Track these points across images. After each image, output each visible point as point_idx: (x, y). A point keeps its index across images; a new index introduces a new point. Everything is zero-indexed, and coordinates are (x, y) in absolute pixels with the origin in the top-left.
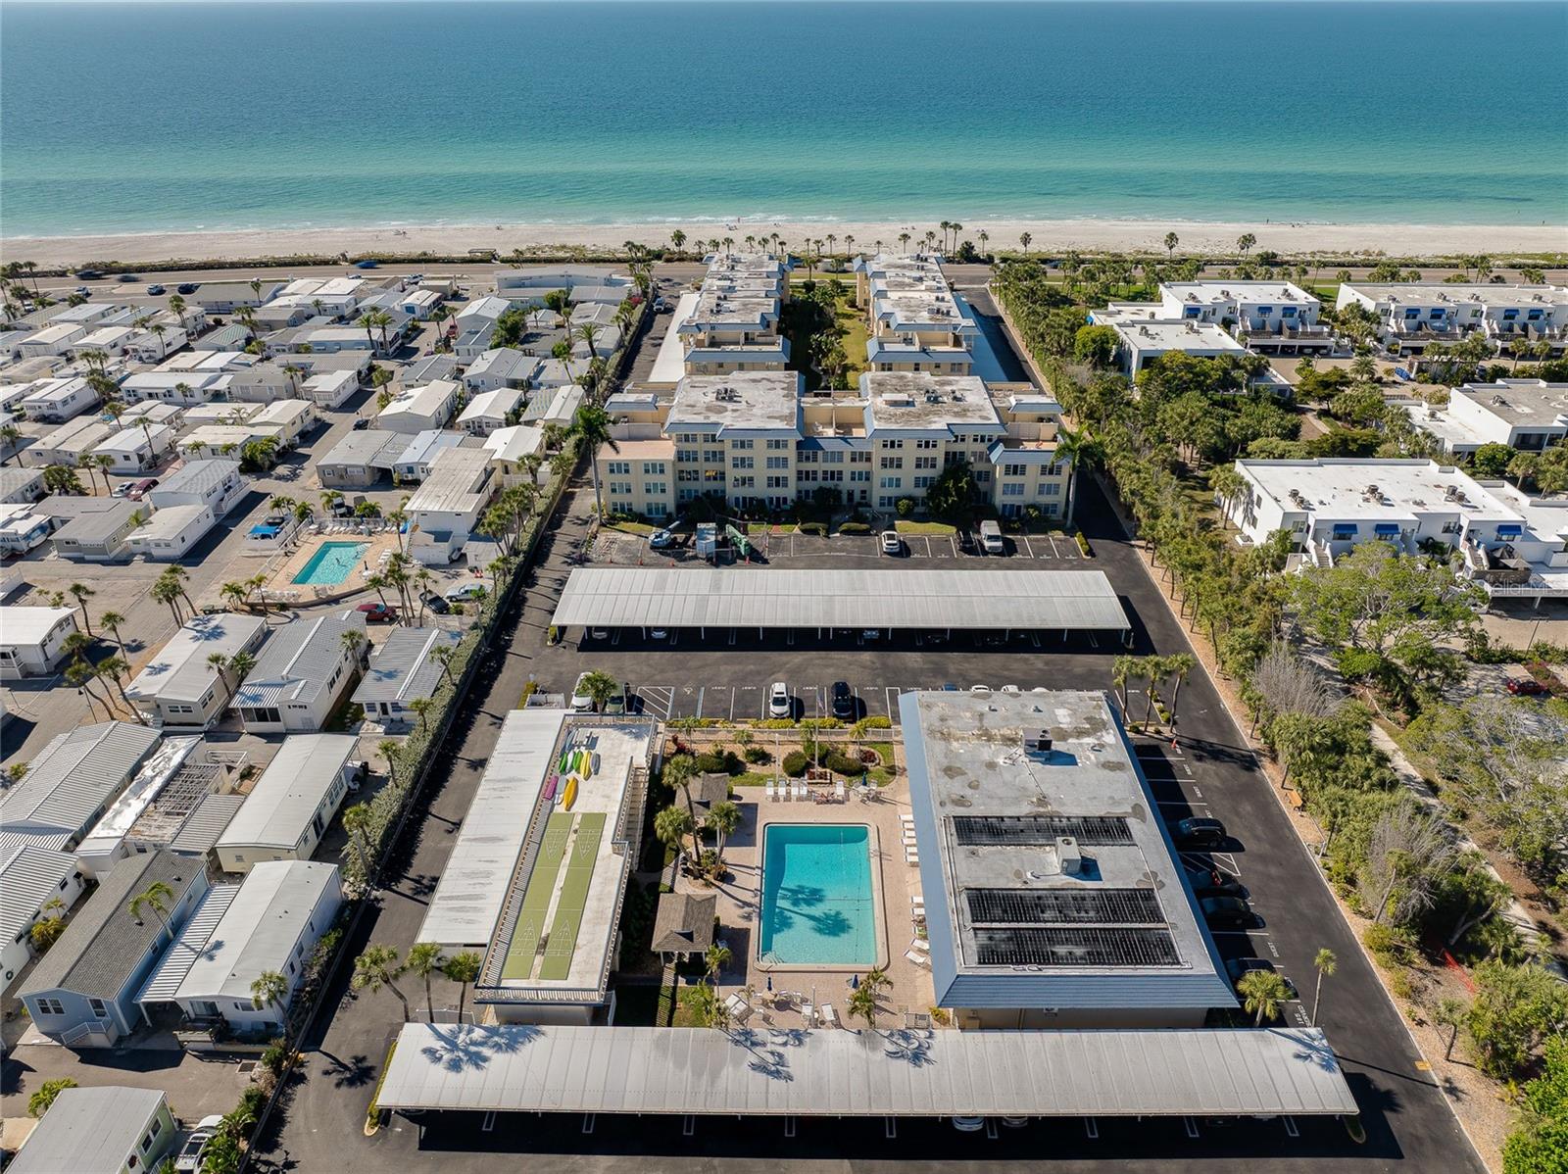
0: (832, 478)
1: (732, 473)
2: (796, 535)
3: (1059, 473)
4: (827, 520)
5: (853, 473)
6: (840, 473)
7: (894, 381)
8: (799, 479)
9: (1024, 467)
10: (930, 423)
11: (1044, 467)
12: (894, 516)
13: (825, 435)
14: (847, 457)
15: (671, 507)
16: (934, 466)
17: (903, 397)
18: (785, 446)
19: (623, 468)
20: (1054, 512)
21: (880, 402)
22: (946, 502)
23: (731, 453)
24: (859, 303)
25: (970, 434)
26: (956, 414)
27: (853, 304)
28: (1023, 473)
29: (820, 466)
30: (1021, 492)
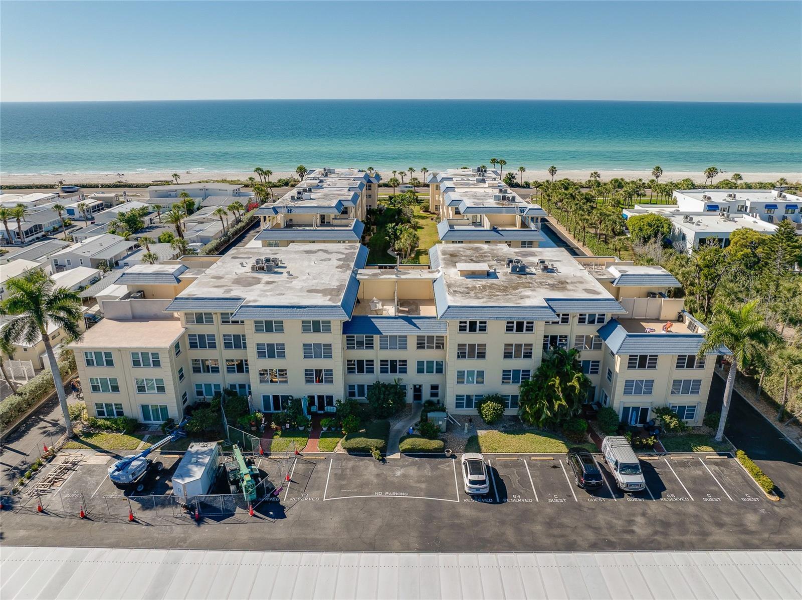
0: (394, 370)
1: (256, 365)
2: (338, 457)
3: (701, 365)
4: (383, 433)
5: (420, 363)
6: (404, 362)
7: (469, 253)
8: (350, 370)
9: (654, 358)
10: (522, 298)
11: (681, 358)
12: (476, 422)
13: (385, 314)
14: (412, 343)
15: (174, 411)
16: (528, 355)
17: (483, 267)
18: (328, 329)
19: (104, 358)
20: (691, 416)
21: (454, 274)
22: (551, 408)
23: (254, 339)
24: (432, 209)
25: (574, 311)
26: (553, 287)
27: (426, 210)
28: (653, 366)
29: (376, 354)
30: (649, 391)
